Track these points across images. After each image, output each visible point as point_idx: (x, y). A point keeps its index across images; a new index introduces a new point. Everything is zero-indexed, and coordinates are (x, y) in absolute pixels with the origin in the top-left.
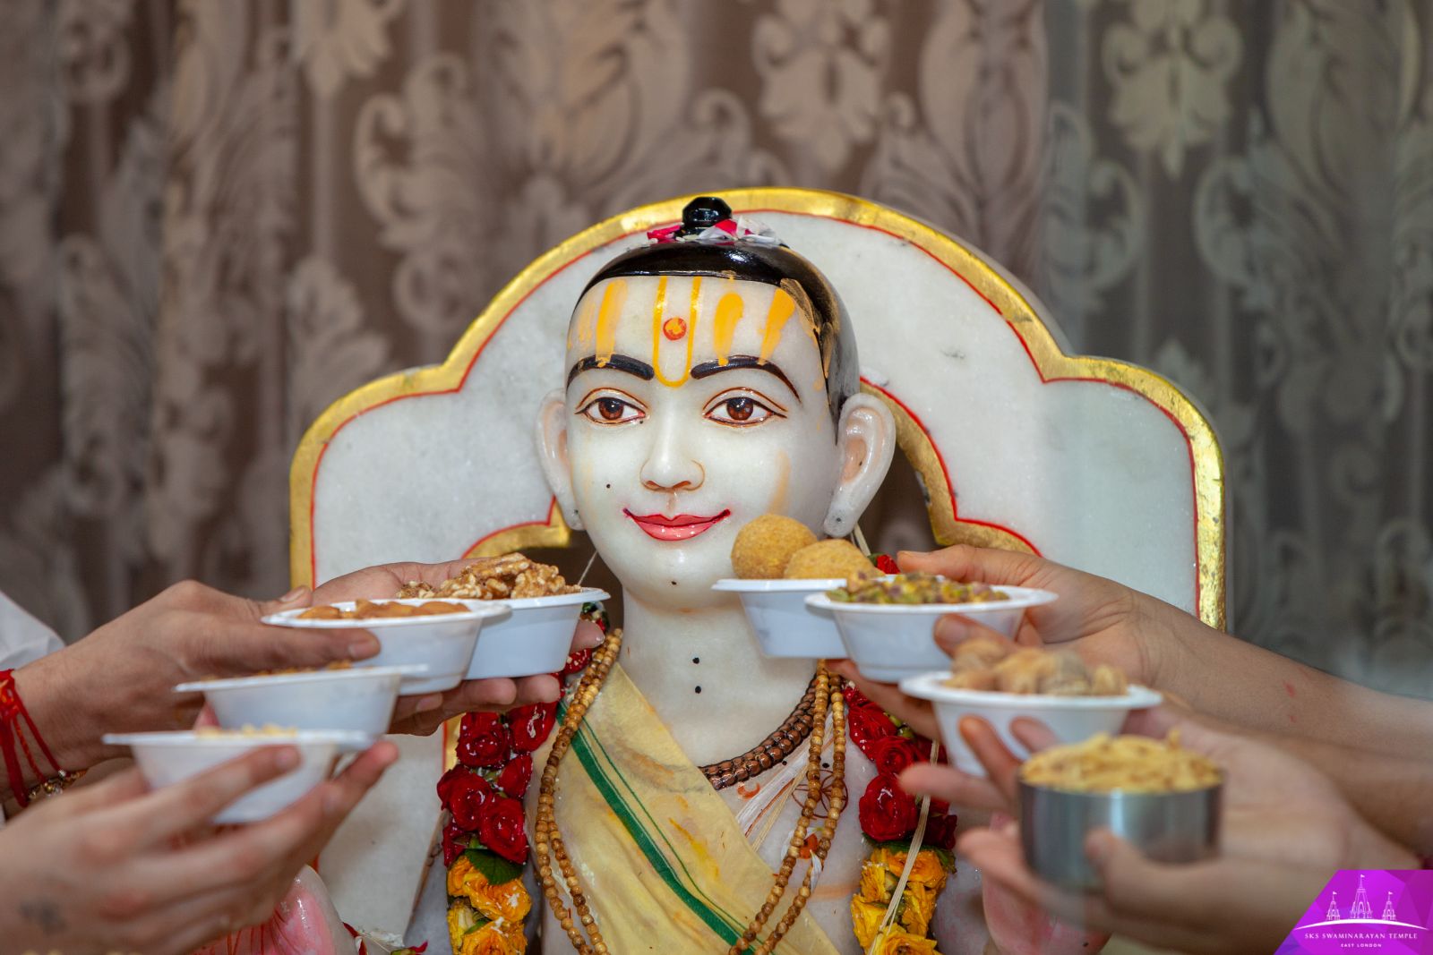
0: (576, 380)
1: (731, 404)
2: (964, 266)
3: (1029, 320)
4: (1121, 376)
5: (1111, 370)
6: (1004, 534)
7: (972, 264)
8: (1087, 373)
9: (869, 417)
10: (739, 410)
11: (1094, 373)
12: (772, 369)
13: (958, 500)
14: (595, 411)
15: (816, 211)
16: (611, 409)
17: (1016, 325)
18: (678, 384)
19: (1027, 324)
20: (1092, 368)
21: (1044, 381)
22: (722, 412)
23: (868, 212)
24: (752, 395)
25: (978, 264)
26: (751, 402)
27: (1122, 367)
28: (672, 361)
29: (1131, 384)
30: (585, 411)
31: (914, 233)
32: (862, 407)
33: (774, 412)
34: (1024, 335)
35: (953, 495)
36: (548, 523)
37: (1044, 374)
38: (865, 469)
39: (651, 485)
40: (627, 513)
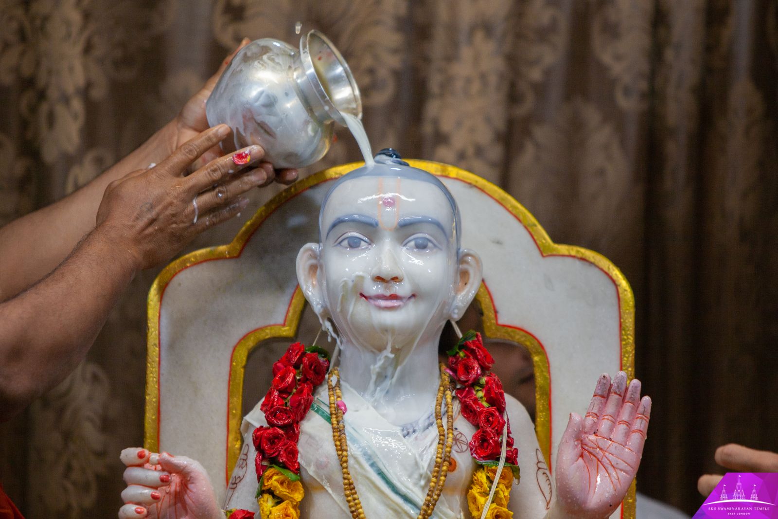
0: (334, 229)
2: (503, 199)
3: (535, 225)
4: (583, 254)
5: (578, 251)
6: (522, 333)
8: (566, 253)
11: (569, 252)
12: (437, 223)
13: (499, 315)
14: (346, 243)
17: (529, 228)
18: (391, 230)
19: (535, 228)
20: (568, 250)
21: (543, 256)
23: (455, 171)
24: (428, 237)
27: (583, 250)
29: (587, 258)
30: (339, 244)
31: (477, 182)
32: (469, 255)
33: (438, 247)
34: (533, 233)
35: (496, 312)
36: (284, 325)
37: (543, 252)
38: (468, 286)
39: (379, 279)
40: (362, 295)
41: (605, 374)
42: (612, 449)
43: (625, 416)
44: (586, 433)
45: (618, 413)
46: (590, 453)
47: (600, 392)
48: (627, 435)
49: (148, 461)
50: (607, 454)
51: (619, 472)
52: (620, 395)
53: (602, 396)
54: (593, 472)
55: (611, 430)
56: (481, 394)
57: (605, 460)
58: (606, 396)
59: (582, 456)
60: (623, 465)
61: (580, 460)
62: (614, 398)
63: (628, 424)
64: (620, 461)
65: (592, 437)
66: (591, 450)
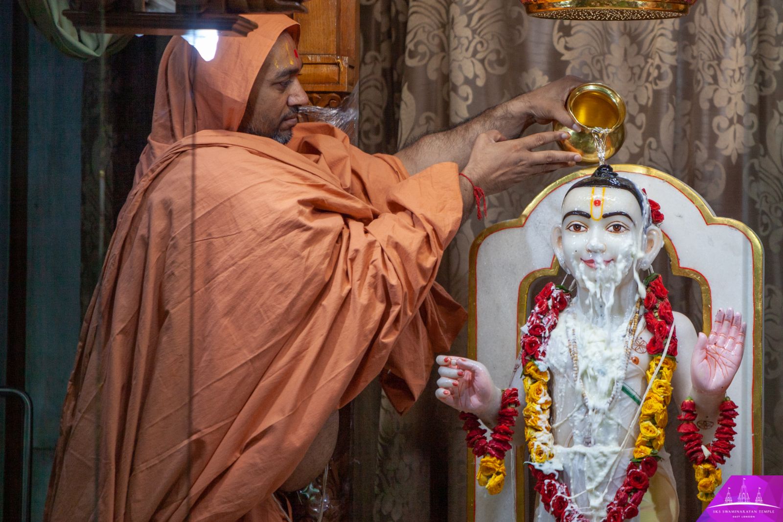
0: (566, 219)
1: (614, 226)
4: (732, 223)
7: (686, 189)
8: (721, 222)
9: (654, 233)
10: (617, 228)
11: (724, 222)
12: (627, 215)
13: (680, 262)
14: (572, 228)
15: (637, 172)
16: (577, 228)
18: (598, 220)
19: (703, 207)
21: (707, 224)
22: (611, 228)
23: (654, 172)
24: (621, 224)
25: (687, 188)
26: (621, 226)
28: (597, 212)
30: (569, 228)
31: (668, 179)
32: (653, 230)
33: (627, 229)
35: (678, 260)
36: (551, 268)
37: (708, 222)
38: (653, 249)
39: (589, 251)
40: (581, 259)
41: (721, 309)
42: (724, 353)
43: (732, 334)
44: (709, 344)
45: (729, 332)
46: (711, 356)
47: (718, 320)
48: (733, 345)
49: (450, 363)
50: (721, 357)
51: (727, 367)
52: (729, 322)
53: (719, 322)
54: (713, 368)
55: (724, 342)
56: (657, 314)
57: (720, 360)
58: (721, 321)
59: (706, 358)
60: (730, 363)
61: (705, 360)
62: (726, 323)
63: (734, 338)
64: (728, 361)
65: (713, 346)
66: (712, 354)
